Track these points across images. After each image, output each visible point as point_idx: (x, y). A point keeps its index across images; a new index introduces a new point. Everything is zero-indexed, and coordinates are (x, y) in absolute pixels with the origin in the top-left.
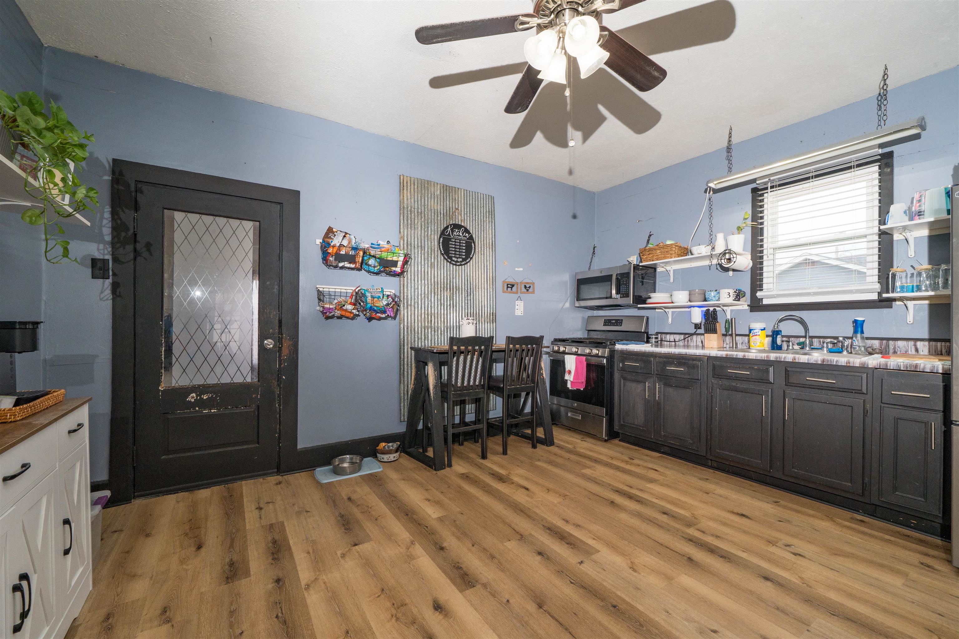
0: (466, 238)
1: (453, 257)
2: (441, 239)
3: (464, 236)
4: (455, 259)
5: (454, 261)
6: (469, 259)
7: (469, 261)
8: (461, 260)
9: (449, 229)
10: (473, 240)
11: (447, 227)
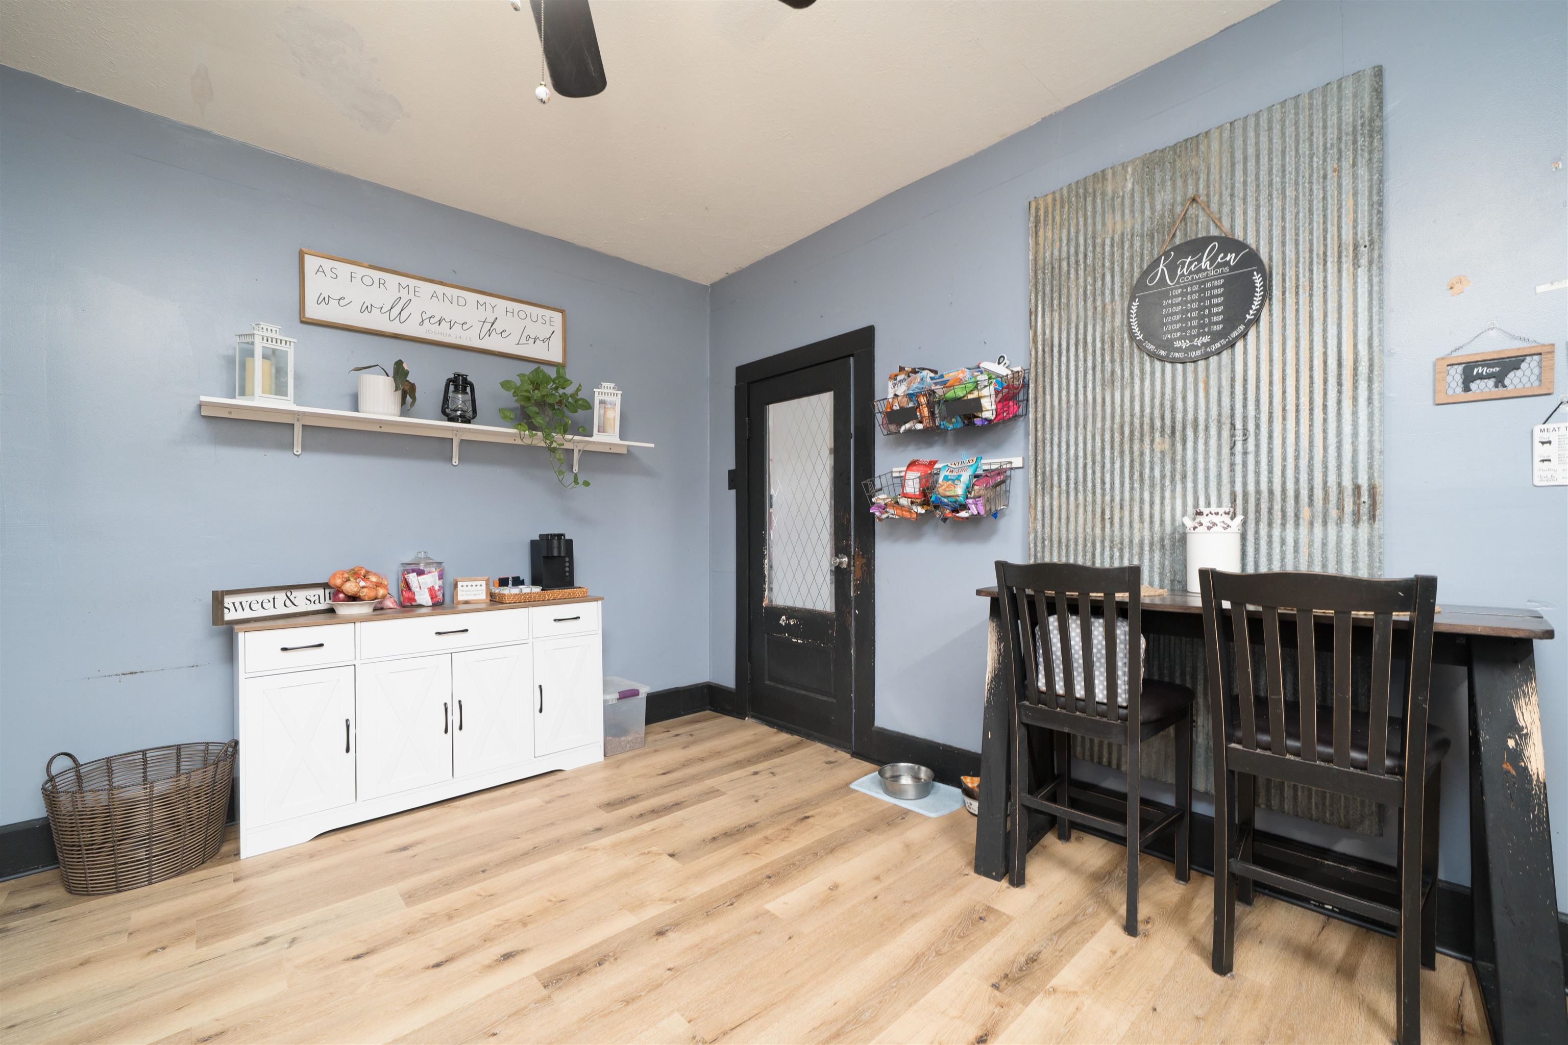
0: (1227, 269)
1: (1175, 340)
2: (1136, 304)
3: (1220, 265)
4: (1185, 344)
5: (1179, 350)
6: (1242, 327)
7: (1244, 335)
8: (1206, 339)
9: (1161, 266)
10: (1260, 262)
11: (1155, 264)
